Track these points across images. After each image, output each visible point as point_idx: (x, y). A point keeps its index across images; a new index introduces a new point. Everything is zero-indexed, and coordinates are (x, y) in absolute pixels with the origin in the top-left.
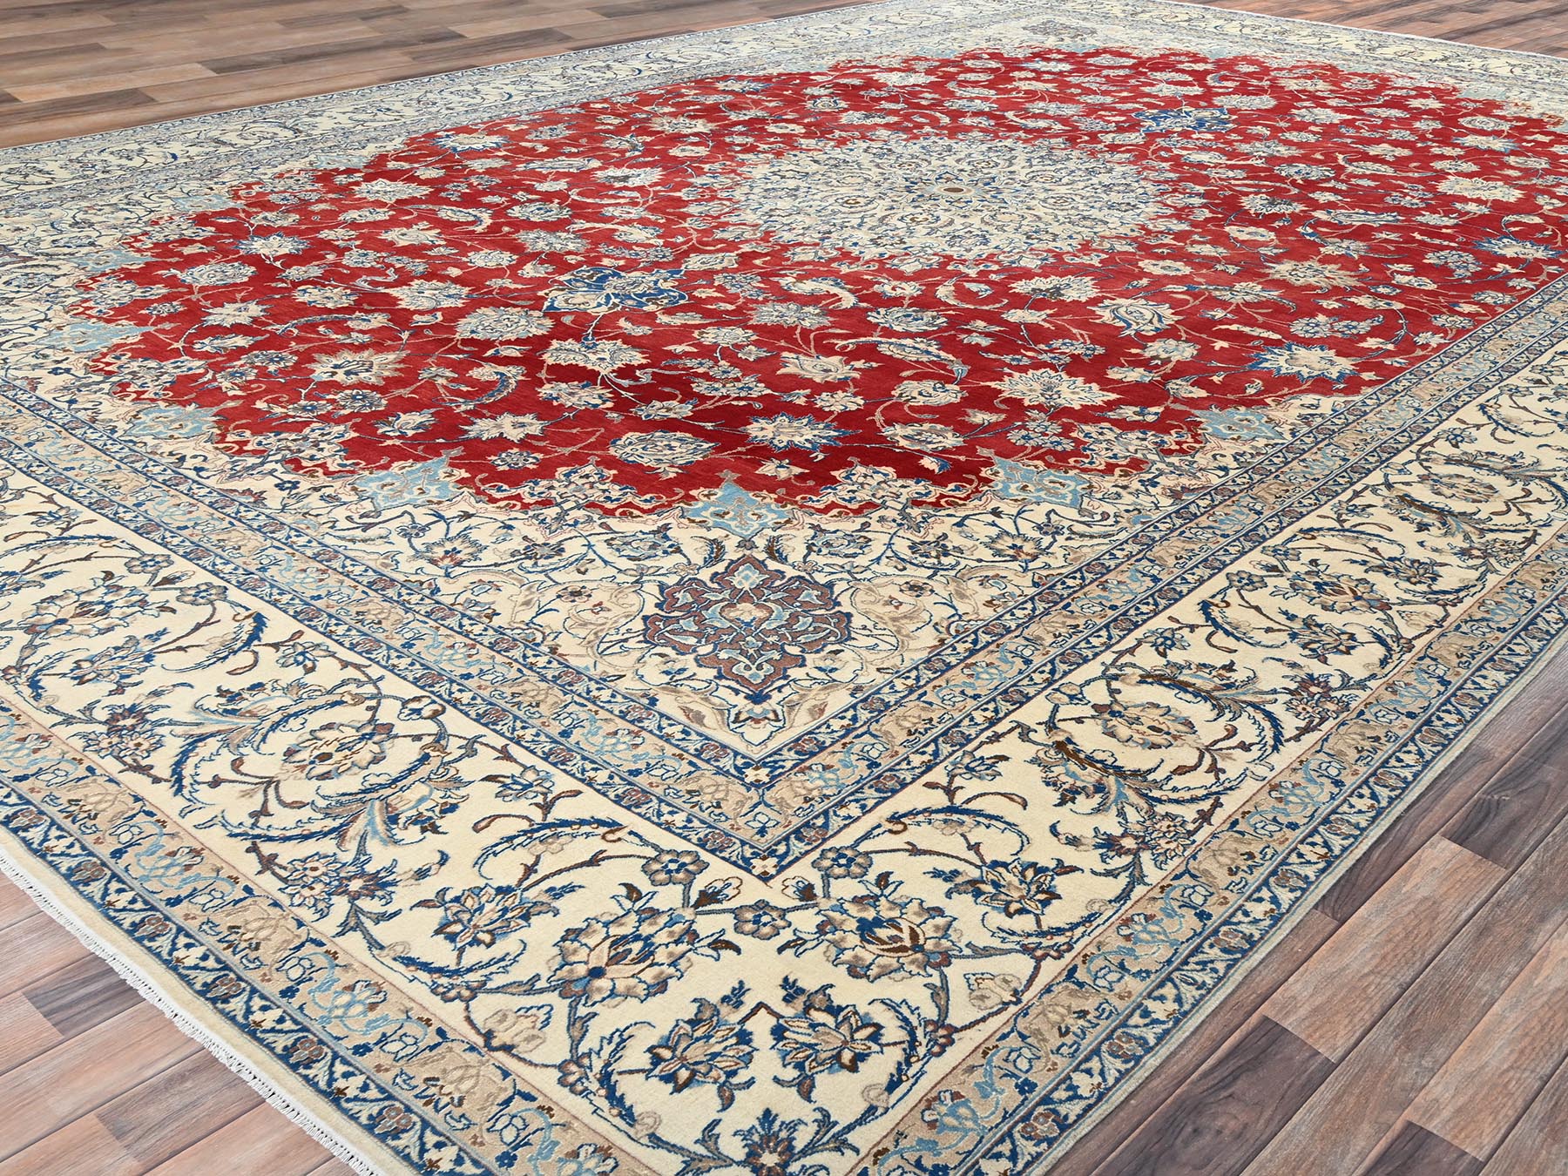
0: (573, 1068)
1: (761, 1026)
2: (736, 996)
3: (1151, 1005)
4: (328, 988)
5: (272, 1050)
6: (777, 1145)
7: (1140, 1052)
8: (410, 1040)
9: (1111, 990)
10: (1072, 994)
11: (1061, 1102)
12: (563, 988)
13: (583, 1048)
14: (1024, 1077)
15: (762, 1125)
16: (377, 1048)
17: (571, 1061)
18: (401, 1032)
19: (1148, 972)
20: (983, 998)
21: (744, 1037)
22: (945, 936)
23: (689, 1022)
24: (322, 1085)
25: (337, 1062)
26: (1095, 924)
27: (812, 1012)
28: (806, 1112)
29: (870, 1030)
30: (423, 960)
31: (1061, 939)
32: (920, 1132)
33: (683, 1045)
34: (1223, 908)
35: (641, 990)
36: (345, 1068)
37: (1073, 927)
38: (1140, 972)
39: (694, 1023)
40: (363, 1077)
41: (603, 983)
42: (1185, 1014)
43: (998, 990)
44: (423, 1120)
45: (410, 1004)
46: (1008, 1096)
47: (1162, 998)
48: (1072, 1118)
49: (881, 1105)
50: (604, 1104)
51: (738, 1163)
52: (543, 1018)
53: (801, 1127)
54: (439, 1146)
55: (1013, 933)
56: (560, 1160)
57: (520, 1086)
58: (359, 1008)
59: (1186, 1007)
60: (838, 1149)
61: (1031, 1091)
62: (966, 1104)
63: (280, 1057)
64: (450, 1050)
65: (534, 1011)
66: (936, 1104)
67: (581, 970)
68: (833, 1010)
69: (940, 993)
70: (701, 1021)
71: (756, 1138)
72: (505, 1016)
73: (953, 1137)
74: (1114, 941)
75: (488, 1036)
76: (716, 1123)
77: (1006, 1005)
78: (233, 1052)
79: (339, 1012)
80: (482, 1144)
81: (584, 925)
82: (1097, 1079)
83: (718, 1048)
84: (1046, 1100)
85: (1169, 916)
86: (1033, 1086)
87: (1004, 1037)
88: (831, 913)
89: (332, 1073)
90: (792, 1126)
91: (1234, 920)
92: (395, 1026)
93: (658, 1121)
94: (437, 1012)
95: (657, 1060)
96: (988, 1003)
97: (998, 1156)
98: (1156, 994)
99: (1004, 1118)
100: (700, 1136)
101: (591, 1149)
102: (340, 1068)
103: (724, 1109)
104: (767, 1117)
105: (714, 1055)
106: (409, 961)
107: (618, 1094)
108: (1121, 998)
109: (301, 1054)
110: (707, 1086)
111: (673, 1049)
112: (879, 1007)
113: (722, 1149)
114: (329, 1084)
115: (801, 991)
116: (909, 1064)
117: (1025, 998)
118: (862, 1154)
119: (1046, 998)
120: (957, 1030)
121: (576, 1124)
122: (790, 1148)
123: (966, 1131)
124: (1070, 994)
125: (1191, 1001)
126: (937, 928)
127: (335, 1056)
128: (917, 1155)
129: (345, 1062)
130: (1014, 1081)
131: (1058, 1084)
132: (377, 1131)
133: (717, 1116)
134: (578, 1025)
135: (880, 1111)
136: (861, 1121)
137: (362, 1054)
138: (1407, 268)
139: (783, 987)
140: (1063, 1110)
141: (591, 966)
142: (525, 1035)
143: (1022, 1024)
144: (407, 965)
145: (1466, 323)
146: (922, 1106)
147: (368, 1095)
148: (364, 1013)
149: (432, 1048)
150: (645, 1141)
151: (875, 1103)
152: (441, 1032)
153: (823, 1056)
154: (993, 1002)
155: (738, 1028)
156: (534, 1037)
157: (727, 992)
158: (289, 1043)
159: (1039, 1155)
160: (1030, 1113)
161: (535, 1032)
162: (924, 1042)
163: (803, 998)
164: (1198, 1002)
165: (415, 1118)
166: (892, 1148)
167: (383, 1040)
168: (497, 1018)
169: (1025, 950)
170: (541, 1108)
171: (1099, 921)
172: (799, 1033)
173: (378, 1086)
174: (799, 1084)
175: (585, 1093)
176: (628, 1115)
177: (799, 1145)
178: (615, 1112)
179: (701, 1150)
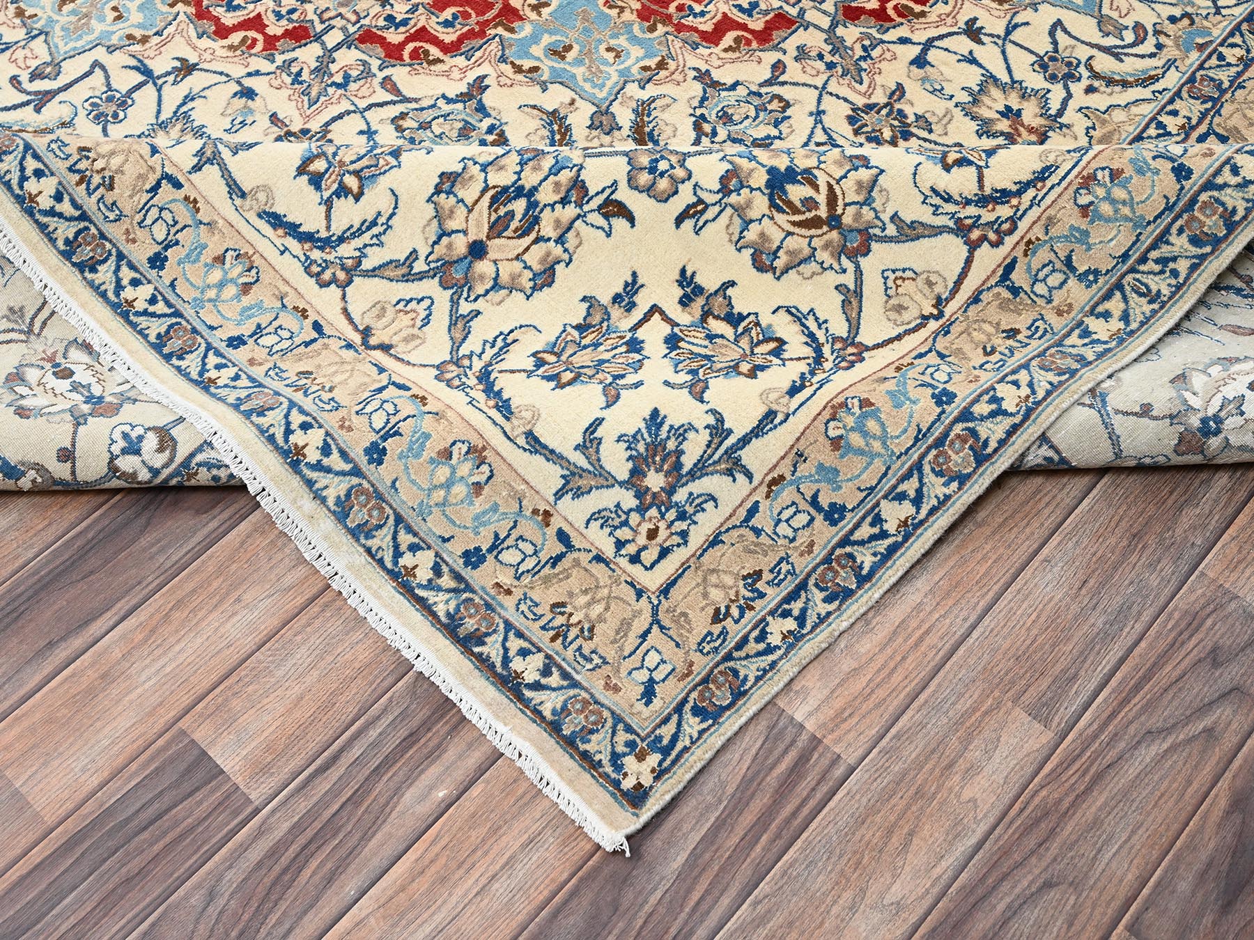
0: (453, 368)
1: (653, 335)
2: (627, 295)
3: (1093, 324)
4: (197, 260)
5: (145, 337)
6: (663, 460)
7: (1076, 366)
8: (286, 334)
9: (1049, 301)
10: (1003, 306)
11: (983, 418)
12: (443, 271)
13: (464, 350)
14: (941, 386)
15: (648, 428)
16: (251, 342)
17: (451, 361)
18: (275, 324)
19: (1096, 272)
20: (900, 308)
21: (634, 345)
22: (868, 201)
23: (578, 327)
24: (194, 375)
25: (211, 353)
26: (1049, 183)
27: (711, 320)
28: (697, 415)
29: (772, 345)
30: (290, 219)
31: (1004, 211)
32: (821, 454)
33: (569, 351)
34: (1208, 161)
35: (525, 281)
36: (219, 360)
37: (1024, 187)
38: (1088, 272)
39: (581, 328)
40: (236, 369)
41: (484, 267)
42: (1132, 332)
43: (918, 297)
44: (290, 401)
45: (286, 289)
46: (924, 409)
47: (1106, 315)
48: (993, 444)
49: (781, 410)
50: (480, 396)
51: (621, 484)
52: (423, 314)
53: (691, 435)
54: (305, 427)
55: (948, 199)
56: (432, 461)
57: (395, 379)
58: (231, 291)
59: (1134, 326)
60: (729, 473)
61: (949, 403)
62: (875, 415)
63: (153, 346)
64: (326, 346)
65: (413, 305)
66: (842, 414)
67: (460, 245)
68: (734, 319)
69: (852, 298)
70: (590, 326)
71: (641, 447)
72: (383, 309)
73: (858, 463)
74: (1069, 218)
75: (366, 333)
76: (598, 422)
77: (926, 318)
78: (107, 338)
79: (212, 294)
80: (350, 429)
81: (458, 168)
82: (1025, 391)
83: (607, 356)
84: (966, 415)
85: (1140, 172)
86: (951, 396)
87: (921, 356)
88: (737, 160)
89: (204, 364)
90: (681, 433)
91: (1219, 180)
92: (271, 316)
93: (536, 416)
94: (313, 301)
95: (540, 363)
96: (906, 316)
97: (901, 497)
98: (1100, 309)
99: (917, 439)
100: (580, 441)
101: (465, 448)
102: (212, 360)
103: (608, 406)
104: (655, 419)
105: (602, 362)
106: (276, 220)
107: (496, 389)
108: (1060, 313)
109: (173, 345)
110: (591, 386)
111: (558, 355)
112: (783, 316)
113: (603, 463)
114: (201, 374)
115: (699, 290)
116: (812, 373)
117: (948, 311)
118: (756, 482)
119: (973, 310)
120: (868, 349)
121: (449, 414)
122: (678, 466)
123: (873, 456)
124: (1001, 307)
125: (1140, 318)
126: (860, 184)
127: (209, 347)
128: (815, 487)
129: (218, 354)
130: (929, 391)
131: (980, 395)
132: (242, 408)
133: (600, 414)
134: (460, 325)
135: (780, 417)
136: (757, 432)
137: (236, 347)
139: (680, 284)
140: (983, 430)
141: (472, 238)
142: (404, 334)
143: (941, 344)
144: (275, 227)
146: (827, 415)
147: (239, 383)
148: (238, 297)
149: (307, 344)
150: (521, 441)
151: (774, 407)
152: (317, 327)
153: (719, 366)
154: (911, 316)
155: (629, 335)
156: (414, 337)
157: (619, 289)
158: (163, 330)
159: (947, 497)
160: (945, 435)
161: (415, 331)
162: (831, 358)
163: (700, 301)
164: (1148, 319)
165: (282, 399)
166: (788, 477)
167: (258, 331)
168: (375, 311)
169: (961, 229)
170: (416, 396)
171: (1054, 179)
172: (696, 342)
173: (249, 377)
174: (692, 386)
175: (463, 387)
176: (505, 408)
177: (688, 462)
178: (492, 403)
179: (580, 460)
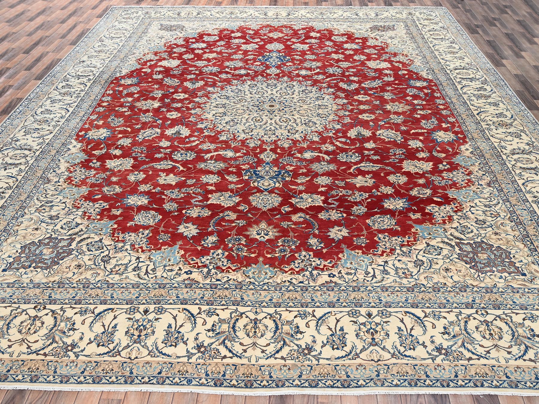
138: (126, 114)
145: (103, 99)
